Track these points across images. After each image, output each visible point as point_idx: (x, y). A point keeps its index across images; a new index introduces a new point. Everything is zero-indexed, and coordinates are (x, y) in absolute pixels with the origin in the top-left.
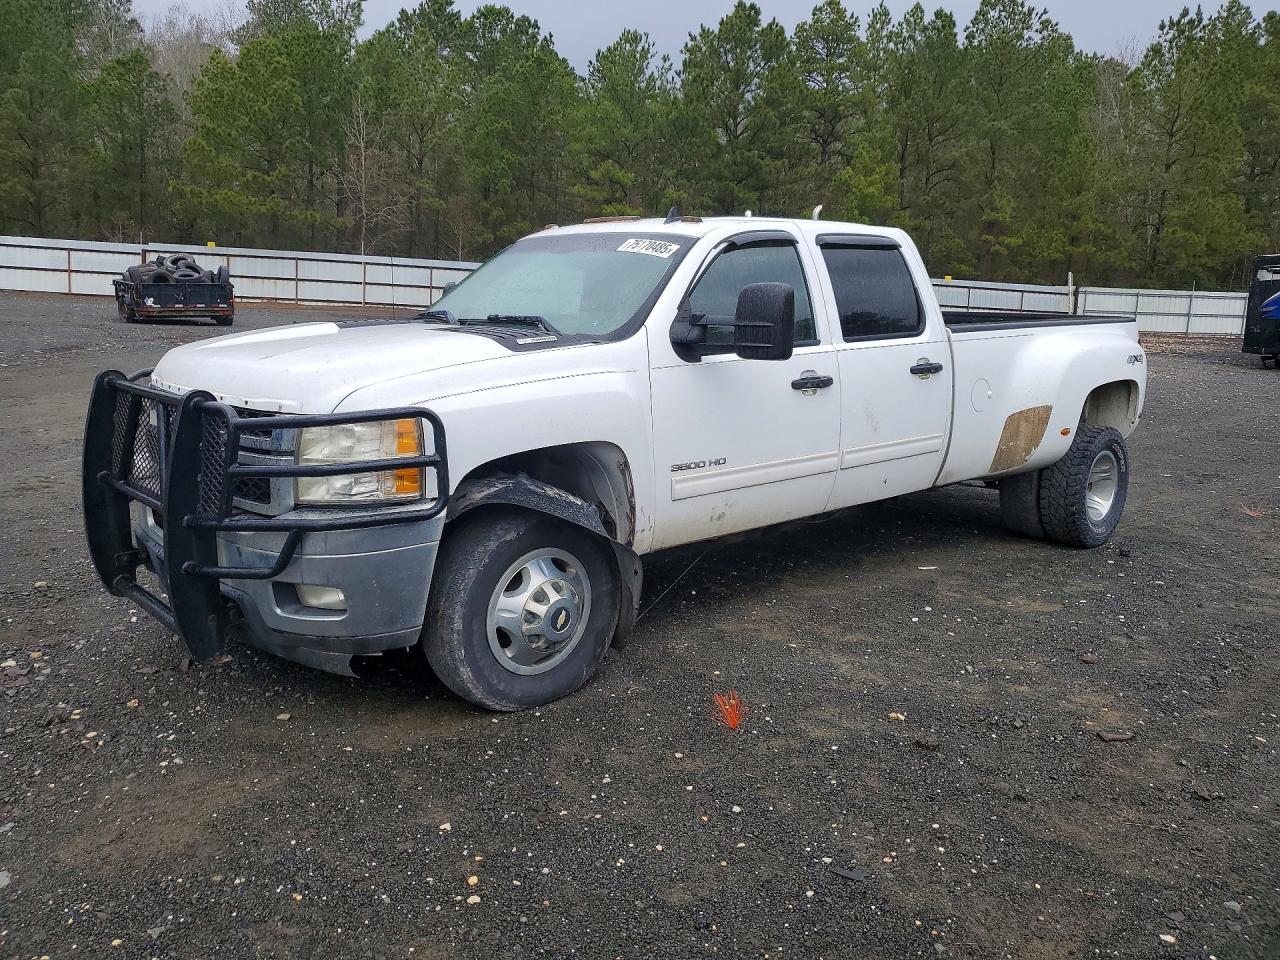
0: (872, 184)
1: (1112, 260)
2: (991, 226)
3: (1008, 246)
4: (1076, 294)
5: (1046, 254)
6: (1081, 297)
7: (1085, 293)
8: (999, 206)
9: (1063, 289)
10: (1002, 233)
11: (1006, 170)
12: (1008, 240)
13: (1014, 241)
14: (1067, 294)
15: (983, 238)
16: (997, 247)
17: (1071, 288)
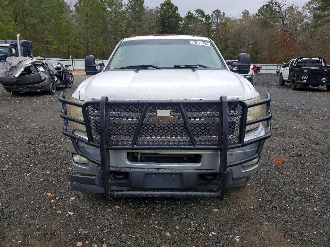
0: (9, 28)
1: (80, 52)
2: (47, 42)
3: (53, 48)
4: (72, 61)
5: (63, 50)
6: (73, 61)
7: (74, 60)
8: (49, 37)
9: (69, 59)
10: (51, 45)
11: (48, 27)
12: (53, 47)
13: (55, 47)
14: (70, 61)
15: (46, 46)
16: (50, 48)
17: (71, 59)
